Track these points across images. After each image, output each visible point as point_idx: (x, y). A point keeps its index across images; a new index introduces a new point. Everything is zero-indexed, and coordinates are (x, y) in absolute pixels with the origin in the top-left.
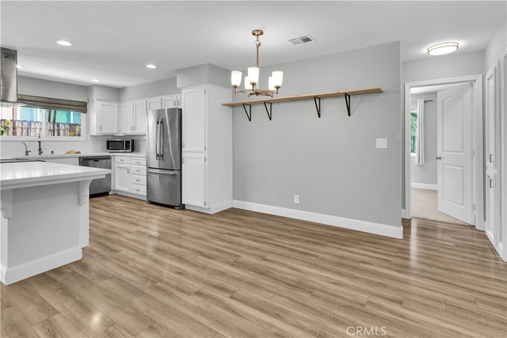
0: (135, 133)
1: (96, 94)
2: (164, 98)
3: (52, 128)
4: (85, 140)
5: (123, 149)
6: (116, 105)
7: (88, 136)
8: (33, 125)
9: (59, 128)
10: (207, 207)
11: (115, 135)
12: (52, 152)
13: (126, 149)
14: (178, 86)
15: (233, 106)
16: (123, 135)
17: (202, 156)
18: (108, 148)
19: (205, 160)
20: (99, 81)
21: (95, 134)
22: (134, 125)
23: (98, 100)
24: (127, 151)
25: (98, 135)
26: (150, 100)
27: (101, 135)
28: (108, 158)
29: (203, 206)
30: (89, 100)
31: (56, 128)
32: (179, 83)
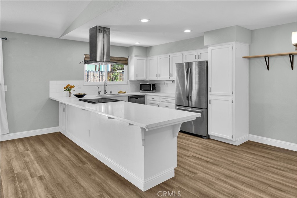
0: (159, 78)
1: (135, 52)
2: (185, 53)
3: (99, 75)
4: (126, 83)
5: (151, 90)
6: (145, 59)
7: (128, 81)
8: (90, 73)
9: (102, 75)
10: (234, 140)
11: (144, 80)
12: (111, 92)
13: (152, 90)
14: (205, 44)
15: (249, 58)
16: (150, 80)
17: (230, 99)
18: (141, 90)
19: (232, 102)
20: (139, 43)
21: (134, 80)
22: (159, 73)
23: (135, 56)
24: (153, 91)
25: (136, 80)
26: (172, 55)
27: (137, 80)
28: (143, 96)
29: (231, 138)
30: (128, 57)
31: (101, 75)
32: (206, 42)
